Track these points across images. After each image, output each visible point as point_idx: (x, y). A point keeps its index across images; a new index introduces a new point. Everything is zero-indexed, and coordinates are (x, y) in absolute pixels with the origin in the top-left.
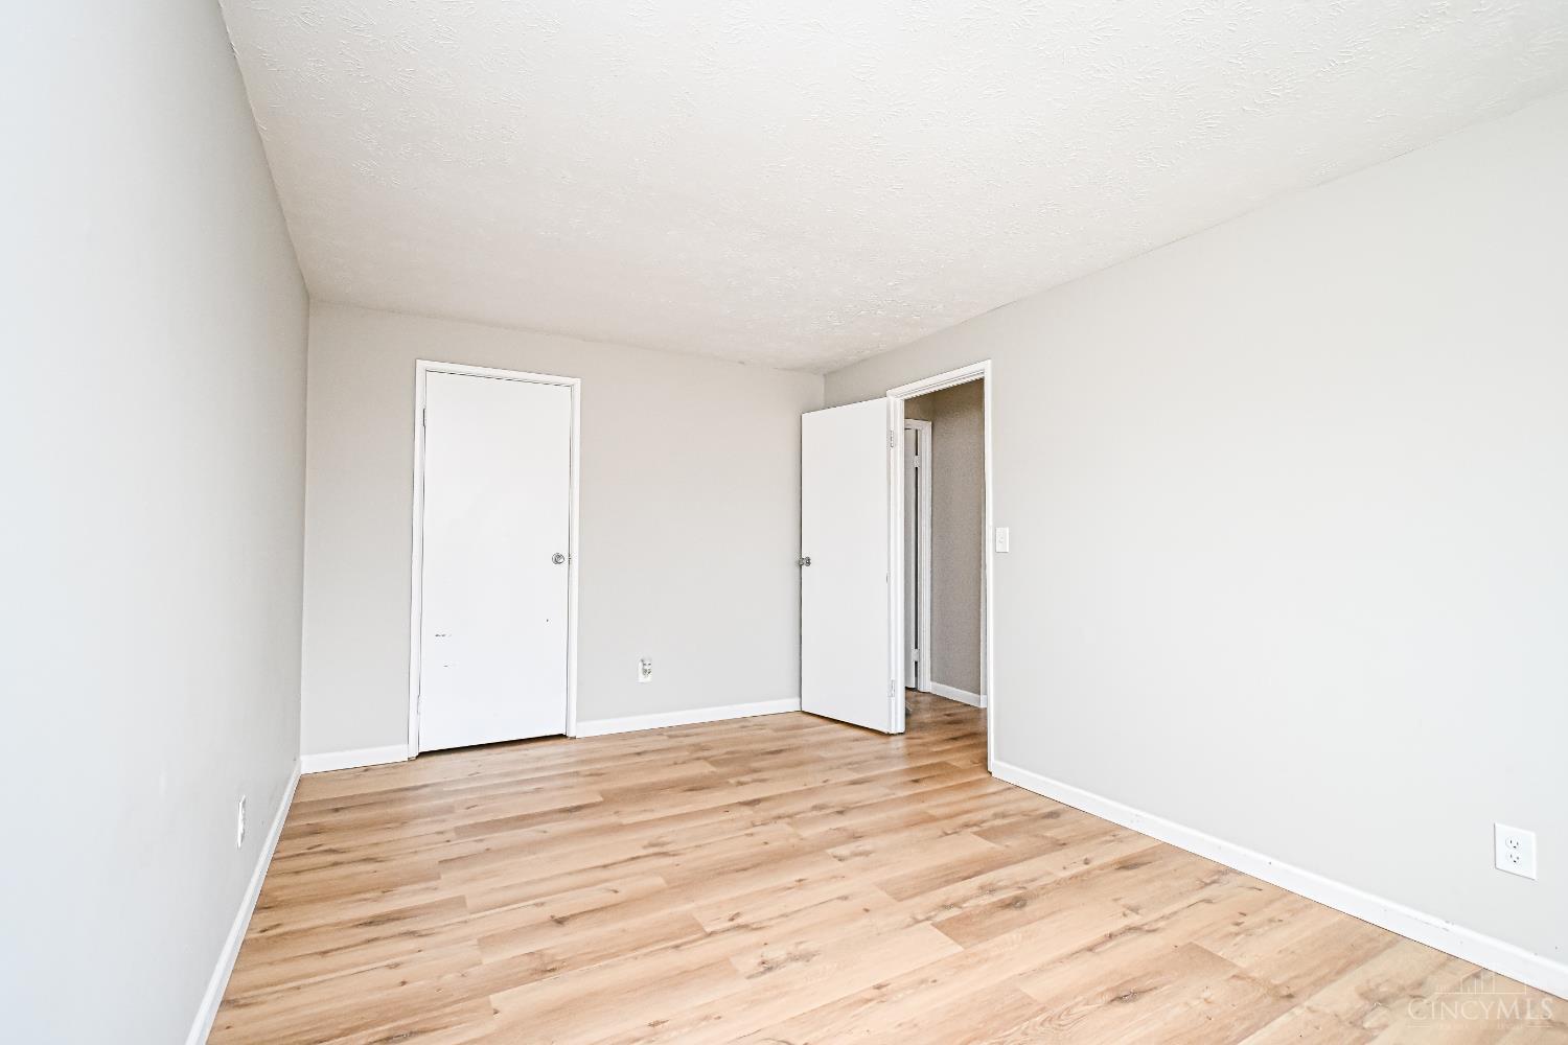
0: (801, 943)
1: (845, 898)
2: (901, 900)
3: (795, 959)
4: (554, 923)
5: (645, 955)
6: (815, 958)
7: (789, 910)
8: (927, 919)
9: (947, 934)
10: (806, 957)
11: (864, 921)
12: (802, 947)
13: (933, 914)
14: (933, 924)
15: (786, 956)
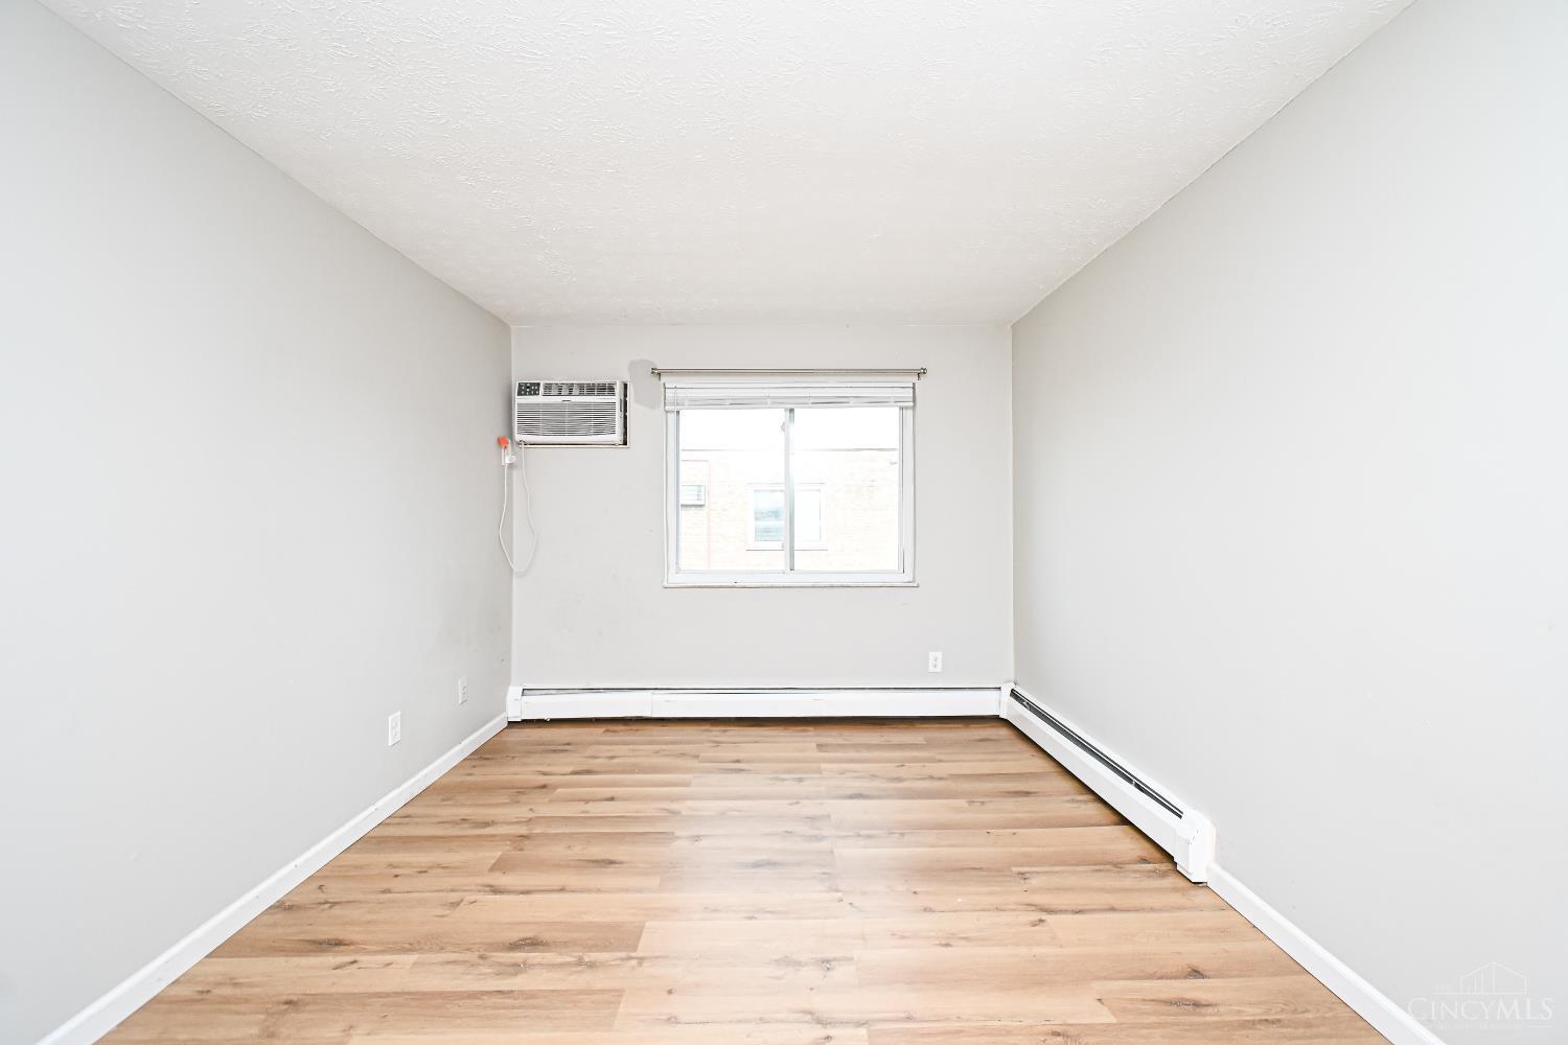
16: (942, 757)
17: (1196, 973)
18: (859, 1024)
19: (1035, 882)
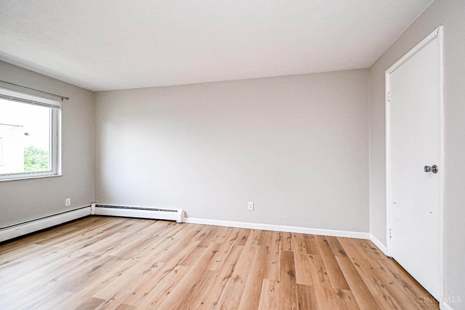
0: (150, 274)
1: (145, 294)
2: (121, 305)
3: (148, 271)
4: (216, 251)
5: (185, 256)
6: (143, 273)
7: (162, 281)
8: (108, 302)
9: (99, 299)
10: (145, 272)
11: (133, 290)
12: (149, 273)
13: (105, 305)
14: (105, 300)
15: (152, 270)
16: (93, 228)
17: (198, 232)
18: (177, 265)
19: (161, 235)
